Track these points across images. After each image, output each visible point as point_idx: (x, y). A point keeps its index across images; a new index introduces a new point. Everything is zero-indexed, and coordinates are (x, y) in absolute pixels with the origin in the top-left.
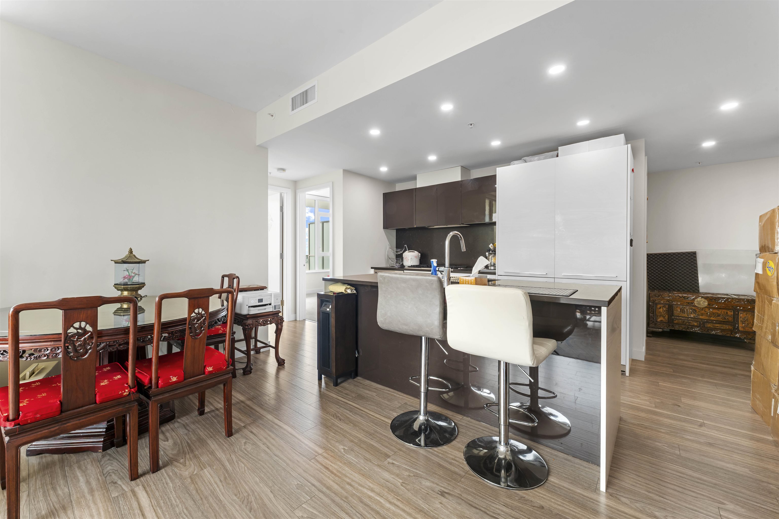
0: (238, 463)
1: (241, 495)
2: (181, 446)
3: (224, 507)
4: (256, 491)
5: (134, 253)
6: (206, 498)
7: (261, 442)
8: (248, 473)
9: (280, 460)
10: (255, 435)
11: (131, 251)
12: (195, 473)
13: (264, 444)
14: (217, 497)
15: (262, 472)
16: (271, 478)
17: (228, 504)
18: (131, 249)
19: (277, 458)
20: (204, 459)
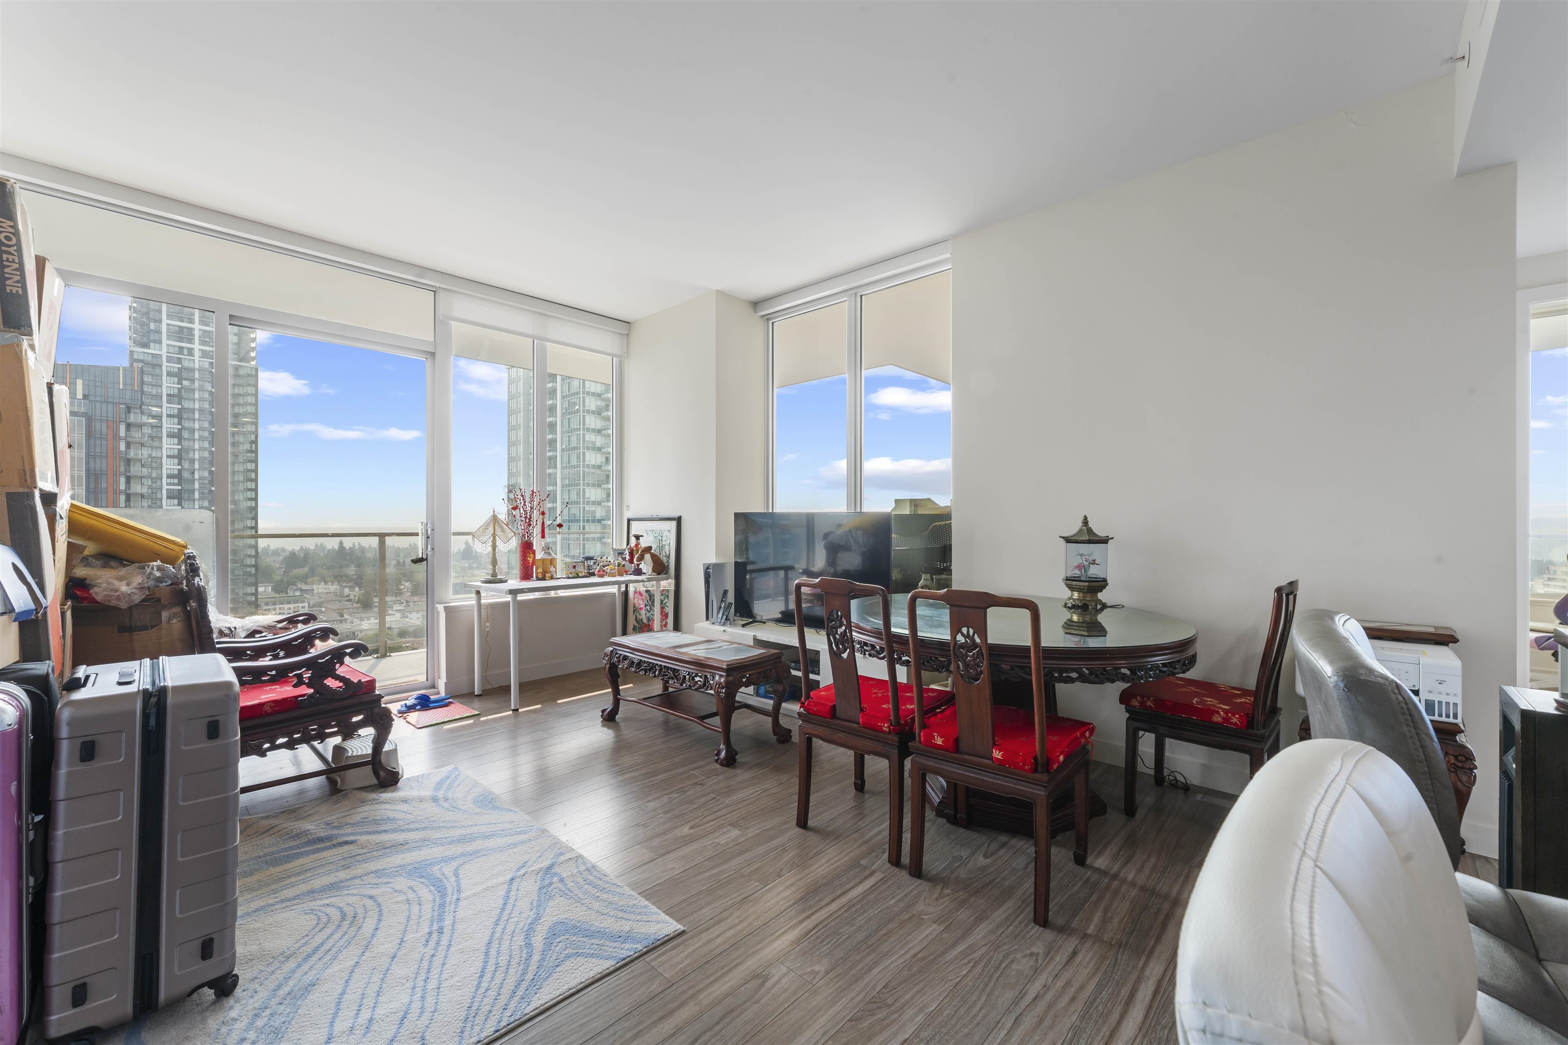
0: (969, 962)
1: (887, 995)
2: (982, 876)
3: (856, 981)
4: (900, 1016)
5: (1090, 525)
6: (873, 951)
7: (1050, 980)
8: (946, 987)
9: (1005, 1031)
10: (1068, 962)
11: (1085, 522)
12: (924, 917)
13: (1045, 986)
14: (876, 963)
15: (956, 1008)
16: (944, 1030)
17: (864, 983)
18: (1086, 518)
19: (1009, 1025)
20: (963, 915)
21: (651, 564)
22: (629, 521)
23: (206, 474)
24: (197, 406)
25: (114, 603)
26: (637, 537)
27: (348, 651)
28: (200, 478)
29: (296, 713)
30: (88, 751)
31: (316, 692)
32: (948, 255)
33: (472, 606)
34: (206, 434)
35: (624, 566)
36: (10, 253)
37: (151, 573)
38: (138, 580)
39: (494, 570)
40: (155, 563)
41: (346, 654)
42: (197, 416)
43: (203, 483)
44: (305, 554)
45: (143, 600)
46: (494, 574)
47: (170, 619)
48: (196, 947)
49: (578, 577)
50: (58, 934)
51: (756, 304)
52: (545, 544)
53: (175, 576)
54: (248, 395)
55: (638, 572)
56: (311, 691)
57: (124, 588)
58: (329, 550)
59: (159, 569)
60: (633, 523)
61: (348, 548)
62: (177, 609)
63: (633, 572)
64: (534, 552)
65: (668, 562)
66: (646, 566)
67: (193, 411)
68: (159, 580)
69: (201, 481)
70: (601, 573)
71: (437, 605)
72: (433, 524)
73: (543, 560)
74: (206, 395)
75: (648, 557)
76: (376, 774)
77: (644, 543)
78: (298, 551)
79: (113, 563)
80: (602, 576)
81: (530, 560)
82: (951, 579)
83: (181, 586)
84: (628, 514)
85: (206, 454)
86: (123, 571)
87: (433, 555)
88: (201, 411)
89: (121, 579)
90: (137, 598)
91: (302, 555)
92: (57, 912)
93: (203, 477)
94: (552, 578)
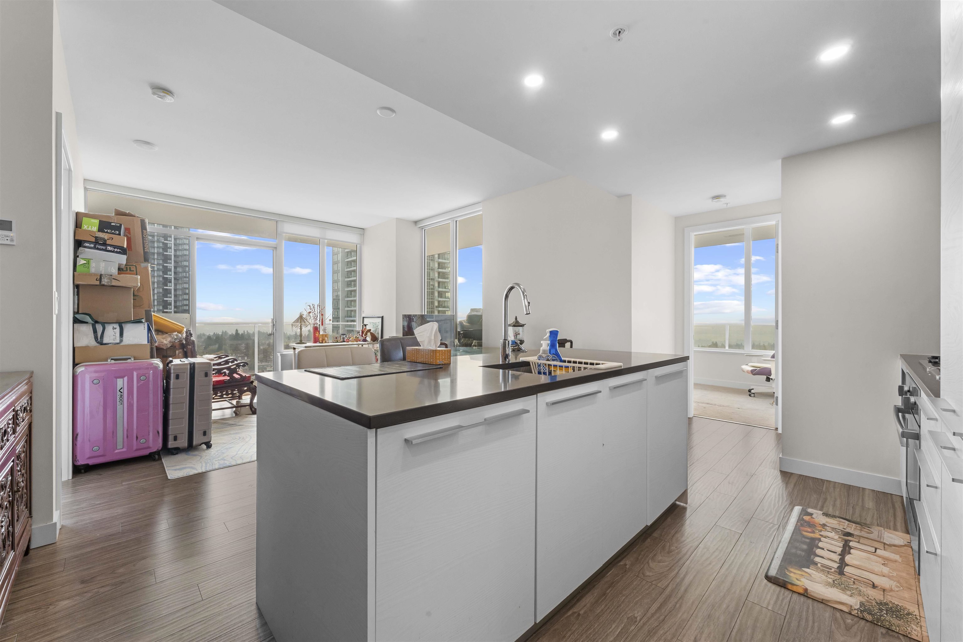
5: (518, 319)
18: (516, 317)
21: (370, 337)
22: (363, 318)
23: (161, 290)
24: (156, 251)
25: (162, 347)
26: (365, 325)
27: (242, 364)
28: (158, 293)
29: (224, 385)
30: (177, 377)
31: (231, 378)
32: (481, 208)
33: (292, 354)
34: (161, 267)
35: (358, 338)
36: (146, 240)
37: (173, 337)
38: (169, 339)
39: (301, 339)
40: (175, 333)
41: (240, 365)
42: (156, 257)
43: (159, 296)
44: (216, 338)
45: (171, 346)
46: (301, 341)
47: (178, 354)
48: (202, 432)
49: (338, 342)
50: (171, 422)
51: (416, 222)
52: (324, 328)
53: (181, 338)
54: (185, 244)
55: (365, 340)
56: (229, 378)
57: (165, 342)
58: (230, 335)
59: (176, 335)
60: (365, 319)
61: (241, 334)
62: (181, 350)
63: (363, 340)
64: (319, 332)
65: (378, 336)
66: (369, 338)
67: (154, 254)
68: (176, 339)
69: (158, 295)
70: (348, 340)
71: (278, 354)
72: (276, 320)
73: (322, 335)
74: (161, 245)
75: (369, 334)
76: (251, 409)
77: (368, 328)
78: (212, 335)
79: (160, 333)
80: (348, 342)
81: (317, 335)
82: (482, 342)
83: (182, 342)
84: (363, 315)
85: (161, 279)
86: (164, 336)
87: (276, 332)
88: (158, 254)
89: (163, 338)
90: (169, 346)
91: (215, 338)
92: (171, 416)
93: (159, 292)
94: (326, 342)
